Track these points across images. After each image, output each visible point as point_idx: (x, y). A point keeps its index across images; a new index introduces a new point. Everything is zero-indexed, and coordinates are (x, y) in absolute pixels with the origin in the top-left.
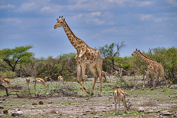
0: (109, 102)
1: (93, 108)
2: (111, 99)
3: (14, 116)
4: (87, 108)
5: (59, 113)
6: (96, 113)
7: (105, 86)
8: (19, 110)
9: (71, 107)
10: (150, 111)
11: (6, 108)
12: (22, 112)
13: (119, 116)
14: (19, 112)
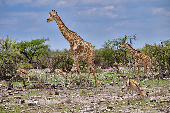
0: (122, 92)
1: (107, 98)
2: (124, 89)
3: (31, 106)
4: (101, 98)
5: (74, 103)
6: (110, 103)
7: (118, 77)
8: (36, 100)
9: (86, 97)
10: (162, 101)
11: (23, 98)
12: (39, 102)
13: (132, 105)
14: (36, 102)
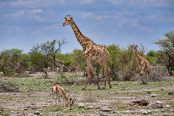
0: (50, 98)
2: (51, 95)
5: (0, 108)
7: (46, 82)
10: (90, 107)
